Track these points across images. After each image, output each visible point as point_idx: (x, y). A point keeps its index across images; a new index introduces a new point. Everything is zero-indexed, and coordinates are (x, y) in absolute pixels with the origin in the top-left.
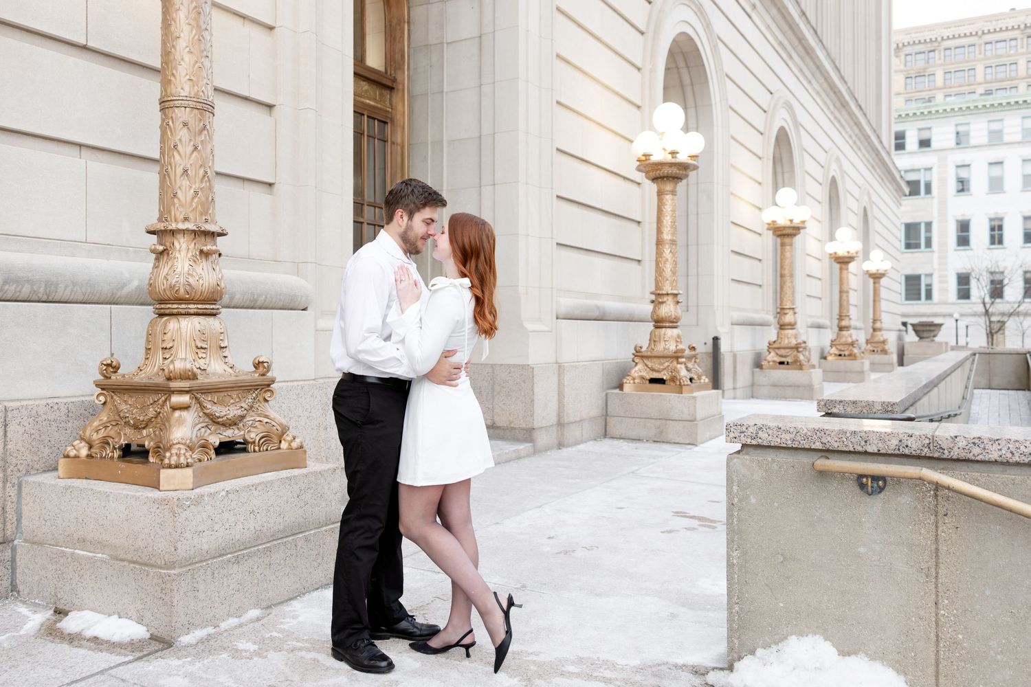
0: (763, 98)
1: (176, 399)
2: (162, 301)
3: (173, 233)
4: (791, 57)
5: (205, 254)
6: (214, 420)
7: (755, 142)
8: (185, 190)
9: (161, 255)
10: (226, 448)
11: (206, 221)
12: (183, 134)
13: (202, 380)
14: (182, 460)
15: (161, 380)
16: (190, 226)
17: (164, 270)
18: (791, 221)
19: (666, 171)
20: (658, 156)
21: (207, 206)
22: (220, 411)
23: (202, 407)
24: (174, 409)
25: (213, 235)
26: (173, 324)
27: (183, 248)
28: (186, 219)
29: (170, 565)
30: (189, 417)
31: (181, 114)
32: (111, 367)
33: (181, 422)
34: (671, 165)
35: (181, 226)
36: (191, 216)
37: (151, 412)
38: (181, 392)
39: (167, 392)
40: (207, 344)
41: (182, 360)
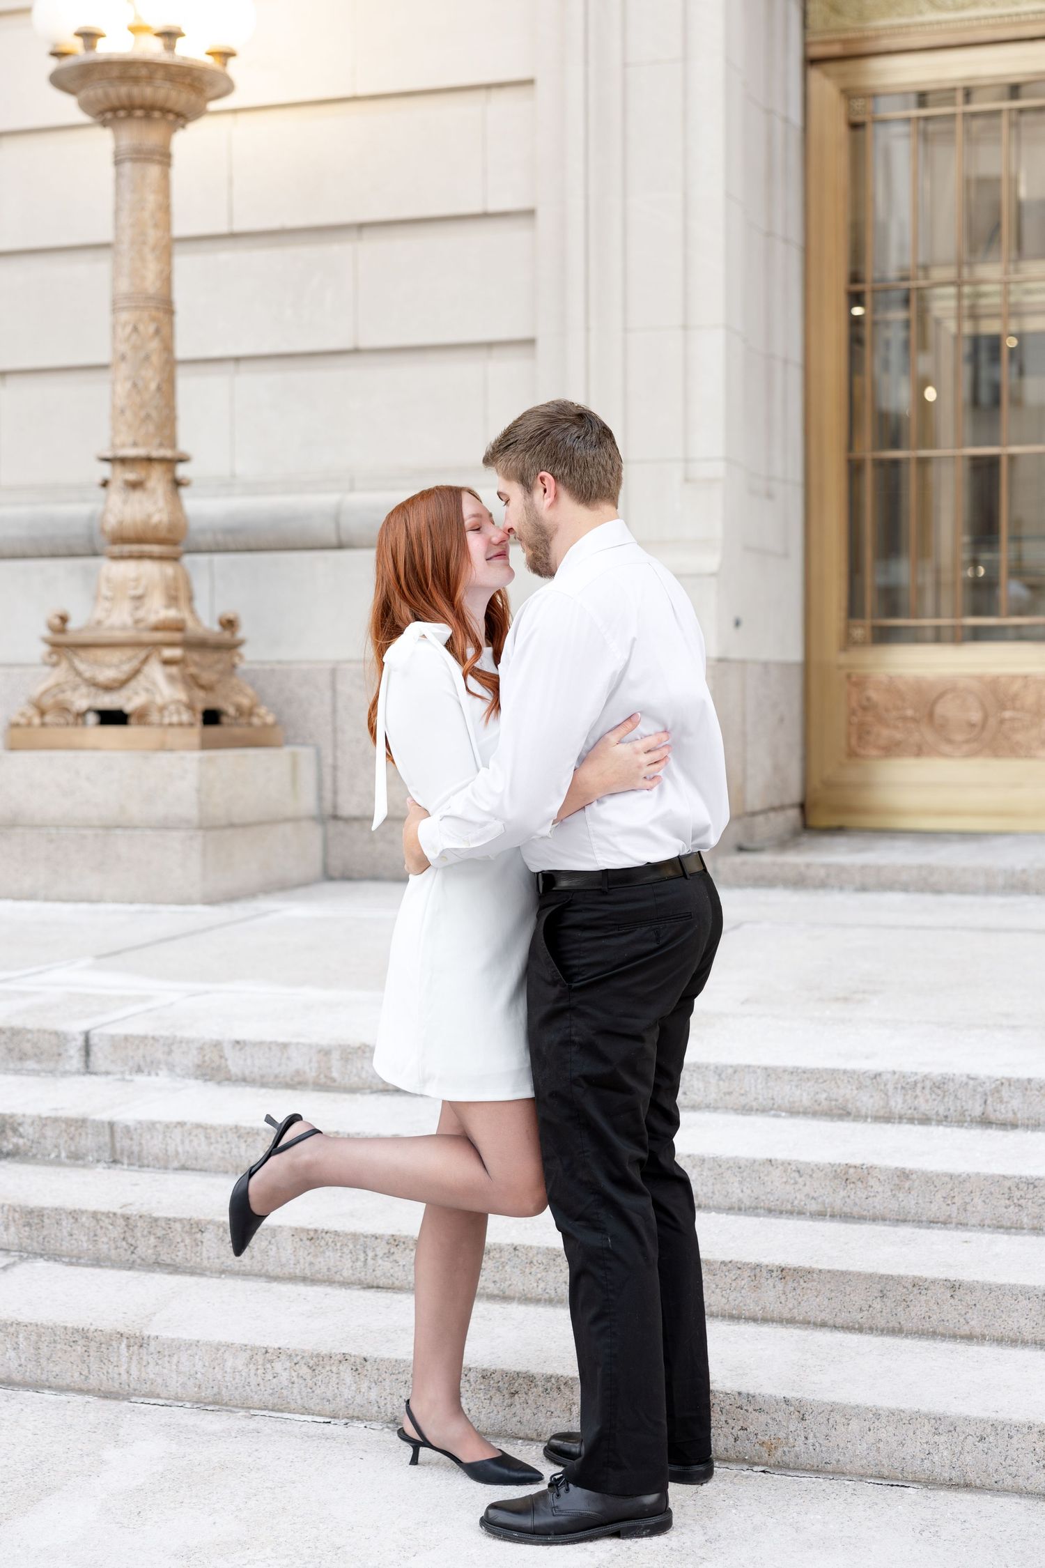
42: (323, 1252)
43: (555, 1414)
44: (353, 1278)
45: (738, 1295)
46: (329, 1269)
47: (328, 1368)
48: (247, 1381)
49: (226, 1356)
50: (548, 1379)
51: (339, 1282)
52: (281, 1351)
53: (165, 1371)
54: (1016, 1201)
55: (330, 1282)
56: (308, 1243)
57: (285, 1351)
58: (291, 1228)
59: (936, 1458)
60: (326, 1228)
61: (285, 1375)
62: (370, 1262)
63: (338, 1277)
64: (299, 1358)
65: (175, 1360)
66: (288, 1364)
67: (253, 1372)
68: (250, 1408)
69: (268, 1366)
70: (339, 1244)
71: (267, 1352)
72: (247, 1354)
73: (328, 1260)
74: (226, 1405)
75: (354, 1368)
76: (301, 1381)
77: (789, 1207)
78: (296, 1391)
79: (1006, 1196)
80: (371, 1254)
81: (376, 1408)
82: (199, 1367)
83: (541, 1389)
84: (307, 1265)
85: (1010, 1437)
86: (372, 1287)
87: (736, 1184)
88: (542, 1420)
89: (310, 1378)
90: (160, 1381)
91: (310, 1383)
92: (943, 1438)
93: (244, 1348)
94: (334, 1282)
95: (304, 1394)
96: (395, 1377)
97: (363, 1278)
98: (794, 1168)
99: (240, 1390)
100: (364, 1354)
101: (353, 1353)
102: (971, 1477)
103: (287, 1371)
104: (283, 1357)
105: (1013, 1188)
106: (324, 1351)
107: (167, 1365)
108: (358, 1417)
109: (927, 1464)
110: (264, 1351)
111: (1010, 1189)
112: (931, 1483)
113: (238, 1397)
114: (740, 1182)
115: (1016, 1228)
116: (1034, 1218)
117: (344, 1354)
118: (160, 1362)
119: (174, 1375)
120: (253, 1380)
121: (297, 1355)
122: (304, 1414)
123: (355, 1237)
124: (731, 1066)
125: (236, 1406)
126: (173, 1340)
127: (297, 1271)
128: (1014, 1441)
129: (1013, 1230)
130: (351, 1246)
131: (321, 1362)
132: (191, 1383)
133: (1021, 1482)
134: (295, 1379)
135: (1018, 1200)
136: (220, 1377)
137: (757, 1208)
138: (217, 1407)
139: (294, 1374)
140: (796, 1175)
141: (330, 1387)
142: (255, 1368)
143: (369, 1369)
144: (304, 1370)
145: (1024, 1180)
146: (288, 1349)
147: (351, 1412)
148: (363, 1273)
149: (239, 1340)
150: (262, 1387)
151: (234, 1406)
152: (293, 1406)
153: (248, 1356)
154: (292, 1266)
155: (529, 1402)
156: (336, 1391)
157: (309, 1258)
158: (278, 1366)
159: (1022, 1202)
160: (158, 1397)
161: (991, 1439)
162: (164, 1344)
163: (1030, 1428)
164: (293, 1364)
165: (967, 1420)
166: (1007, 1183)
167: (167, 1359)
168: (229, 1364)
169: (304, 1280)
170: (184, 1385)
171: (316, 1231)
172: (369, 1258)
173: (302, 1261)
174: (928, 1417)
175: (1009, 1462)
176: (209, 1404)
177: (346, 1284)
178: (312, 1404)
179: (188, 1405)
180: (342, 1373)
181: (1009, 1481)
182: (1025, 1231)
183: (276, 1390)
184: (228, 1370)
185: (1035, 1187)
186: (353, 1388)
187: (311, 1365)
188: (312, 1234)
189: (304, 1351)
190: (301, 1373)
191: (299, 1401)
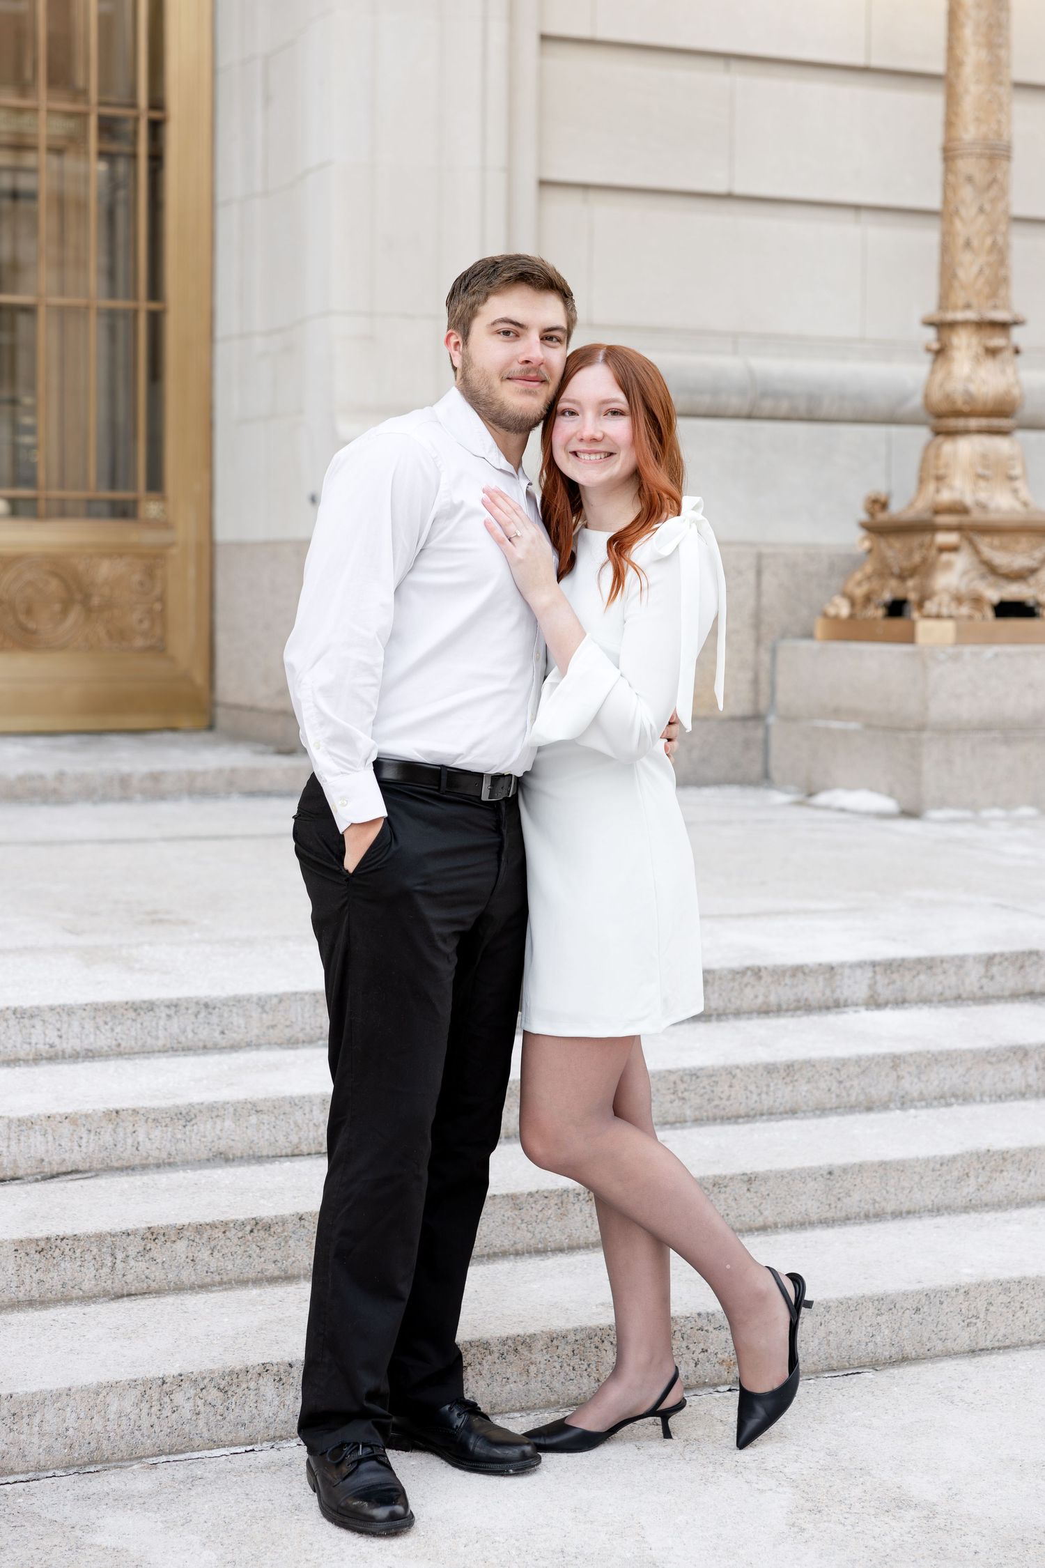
1: (943, 538)
2: (939, 415)
3: (952, 325)
5: (992, 352)
6: (993, 571)
8: (970, 267)
9: (941, 353)
10: (1008, 609)
11: (995, 307)
12: (967, 192)
13: (977, 516)
14: (945, 611)
15: (927, 516)
16: (971, 315)
17: (940, 376)
21: (998, 283)
22: (1001, 559)
23: (977, 552)
24: (943, 549)
25: (1003, 327)
26: (948, 447)
27: (964, 344)
28: (968, 306)
29: (921, 728)
30: (961, 561)
31: (966, 166)
32: (878, 504)
33: (948, 566)
35: (960, 316)
36: (974, 302)
37: (917, 558)
38: (949, 529)
39: (932, 528)
40: (988, 471)
41: (959, 489)
42: (58, 1264)
43: (512, 1379)
44: (96, 1290)
45: (544, 1226)
46: (64, 1285)
47: (244, 1386)
48: (137, 1424)
49: (108, 1400)
50: (504, 1342)
51: (77, 1298)
52: (183, 1377)
53: (23, 1437)
54: (680, 1095)
55: (66, 1300)
56: (37, 1256)
57: (188, 1377)
58: (14, 1242)
59: (878, 1339)
60: (61, 1234)
61: (189, 1406)
62: (119, 1265)
63: (76, 1293)
64: (206, 1381)
65: (37, 1420)
66: (192, 1392)
67: (145, 1411)
68: (141, 1457)
69: (167, 1399)
70: (78, 1251)
71: (164, 1383)
72: (137, 1393)
73: (66, 1271)
74: (108, 1461)
75: (277, 1378)
76: (209, 1408)
78: (201, 1423)
79: (672, 1091)
80: (120, 1256)
82: (71, 1422)
83: (497, 1355)
84: (34, 1284)
85: (941, 1303)
86: (122, 1296)
88: (497, 1389)
89: (220, 1402)
90: (14, 1451)
91: (221, 1409)
92: (884, 1318)
93: (133, 1384)
94: (71, 1299)
95: (212, 1424)
97: (109, 1288)
99: (127, 1438)
100: (288, 1359)
101: (275, 1361)
102: (909, 1350)
103: (191, 1400)
104: (185, 1385)
105: (678, 1082)
106: (238, 1366)
107: (26, 1429)
108: (281, 1436)
109: (871, 1346)
110: (160, 1382)
111: (675, 1083)
112: (876, 1365)
113: (123, 1447)
115: (680, 1122)
116: (696, 1109)
117: (263, 1365)
118: (15, 1427)
119: (35, 1440)
120: (145, 1423)
121: (204, 1378)
122: (212, 1449)
123: (100, 1238)
124: (276, 996)
125: (122, 1460)
126: (34, 1394)
127: (21, 1295)
128: (944, 1306)
129: (678, 1125)
130: (95, 1251)
131: (235, 1381)
132: (58, 1445)
133: (949, 1344)
134: (202, 1408)
135: (682, 1093)
136: (99, 1428)
138: (99, 1467)
139: (200, 1402)
141: (247, 1408)
142: (148, 1406)
144: (213, 1395)
145: (687, 1072)
146: (192, 1373)
147: (272, 1433)
148: (109, 1282)
149: (124, 1375)
150: (157, 1428)
151: (118, 1461)
152: (197, 1441)
153: (138, 1393)
154: (14, 1289)
155: (484, 1372)
156: (254, 1411)
157: (37, 1276)
158: (179, 1398)
159: (686, 1094)
160: (12, 1472)
161: (926, 1308)
162: (21, 1403)
163: (957, 1290)
164: (199, 1390)
165: (905, 1295)
166: (673, 1078)
167: (26, 1420)
168: (113, 1408)
169: (31, 1303)
170: (49, 1450)
171: (48, 1239)
172: (118, 1261)
173: (27, 1281)
174: (871, 1300)
175: (940, 1327)
176: (85, 1465)
177: (88, 1298)
178: (222, 1435)
179: (59, 1473)
180: (262, 1388)
181: (940, 1346)
182: (689, 1124)
183: (175, 1427)
184: (112, 1417)
185: (698, 1077)
186: (276, 1403)
187: (221, 1387)
188: (42, 1244)
189: (212, 1372)
190: (209, 1399)
191: (206, 1435)
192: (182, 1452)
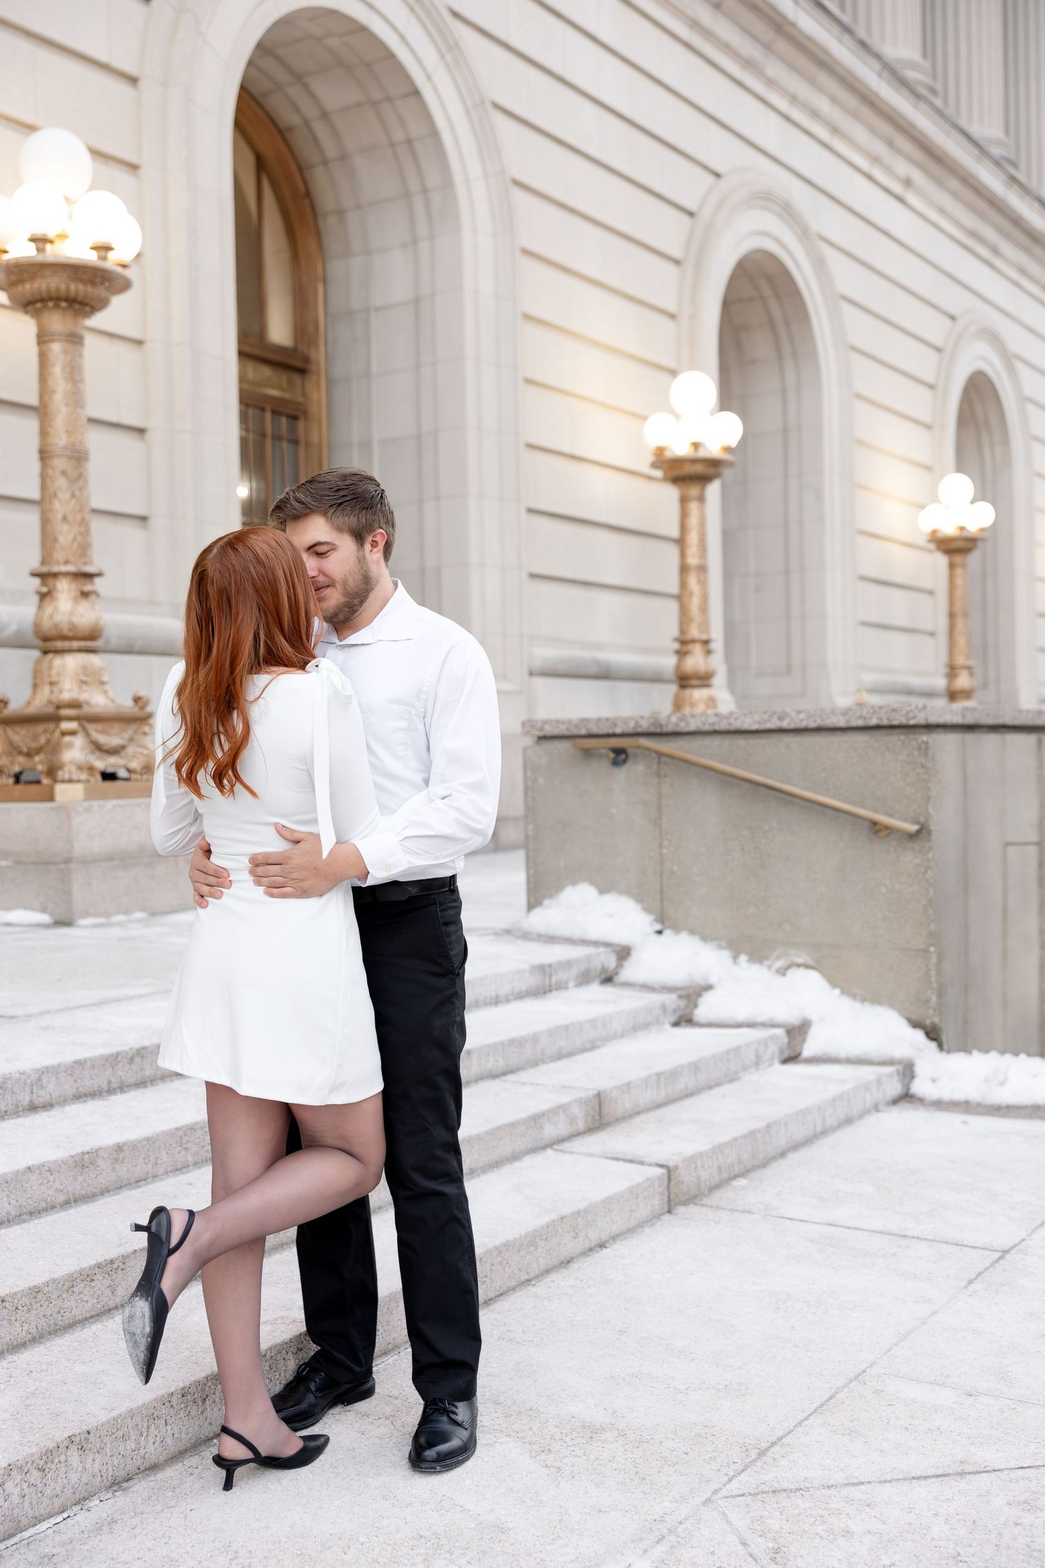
0: (935, 329)
1: (66, 726)
2: (46, 639)
3: (55, 575)
4: (996, 251)
5: (85, 595)
6: (98, 748)
7: (917, 402)
8: (65, 535)
9: (45, 596)
10: (109, 777)
11: (86, 563)
12: (61, 482)
13: (86, 710)
14: (74, 777)
15: (50, 710)
16: (70, 568)
17: (49, 610)
18: (962, 529)
19: (689, 469)
20: (681, 449)
21: (84, 549)
22: (103, 739)
23: (88, 735)
24: (64, 734)
25: (89, 576)
26: (58, 661)
27: (65, 589)
28: (67, 562)
29: (68, 861)
30: (78, 741)
31: (59, 463)
32: (3, 703)
33: (70, 745)
34: (694, 461)
35: (64, 568)
36: (71, 558)
37: (42, 740)
38: (70, 719)
39: (57, 719)
40: (89, 678)
41: (68, 691)
47: (57, 1461)
52: (11, 1467)
54: (185, 1146)
57: (16, 1465)
61: (17, 1491)
64: (29, 1464)
66: (19, 1478)
75: (80, 1447)
76: (32, 1489)
77: (44, 1205)
78: (26, 1504)
79: (179, 1144)
81: (99, 1479)
87: (5, 1199)
89: (39, 1481)
91: (40, 1487)
95: (34, 1503)
96: (113, 1436)
98: (47, 1169)
100: (85, 1428)
101: (77, 1432)
103: (19, 1486)
104: (14, 1473)
105: (183, 1136)
106: (51, 1445)
108: (84, 1498)
111: (181, 1137)
114: (8, 1196)
115: (185, 1167)
117: (69, 1437)
121: (27, 1463)
122: (36, 1525)
129: (184, 1170)
131: (50, 1458)
134: (26, 1491)
135: (186, 1144)
137: (21, 1215)
139: (25, 1486)
140: (48, 1174)
141: (59, 1480)
143: (93, 1441)
144: (35, 1476)
145: (188, 1127)
146: (18, 1460)
147: (77, 1497)
152: (24, 1523)
156: (65, 1481)
159: (188, 1145)
164: (24, 1474)
166: (180, 1133)
178: (42, 1509)
180: (70, 1459)
182: (191, 1168)
183: (7, 1514)
185: (195, 1130)
186: (80, 1469)
187: (40, 1467)
189: (32, 1455)
190: (32, 1480)
191: (30, 1514)
192: (13, 1535)
